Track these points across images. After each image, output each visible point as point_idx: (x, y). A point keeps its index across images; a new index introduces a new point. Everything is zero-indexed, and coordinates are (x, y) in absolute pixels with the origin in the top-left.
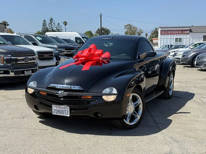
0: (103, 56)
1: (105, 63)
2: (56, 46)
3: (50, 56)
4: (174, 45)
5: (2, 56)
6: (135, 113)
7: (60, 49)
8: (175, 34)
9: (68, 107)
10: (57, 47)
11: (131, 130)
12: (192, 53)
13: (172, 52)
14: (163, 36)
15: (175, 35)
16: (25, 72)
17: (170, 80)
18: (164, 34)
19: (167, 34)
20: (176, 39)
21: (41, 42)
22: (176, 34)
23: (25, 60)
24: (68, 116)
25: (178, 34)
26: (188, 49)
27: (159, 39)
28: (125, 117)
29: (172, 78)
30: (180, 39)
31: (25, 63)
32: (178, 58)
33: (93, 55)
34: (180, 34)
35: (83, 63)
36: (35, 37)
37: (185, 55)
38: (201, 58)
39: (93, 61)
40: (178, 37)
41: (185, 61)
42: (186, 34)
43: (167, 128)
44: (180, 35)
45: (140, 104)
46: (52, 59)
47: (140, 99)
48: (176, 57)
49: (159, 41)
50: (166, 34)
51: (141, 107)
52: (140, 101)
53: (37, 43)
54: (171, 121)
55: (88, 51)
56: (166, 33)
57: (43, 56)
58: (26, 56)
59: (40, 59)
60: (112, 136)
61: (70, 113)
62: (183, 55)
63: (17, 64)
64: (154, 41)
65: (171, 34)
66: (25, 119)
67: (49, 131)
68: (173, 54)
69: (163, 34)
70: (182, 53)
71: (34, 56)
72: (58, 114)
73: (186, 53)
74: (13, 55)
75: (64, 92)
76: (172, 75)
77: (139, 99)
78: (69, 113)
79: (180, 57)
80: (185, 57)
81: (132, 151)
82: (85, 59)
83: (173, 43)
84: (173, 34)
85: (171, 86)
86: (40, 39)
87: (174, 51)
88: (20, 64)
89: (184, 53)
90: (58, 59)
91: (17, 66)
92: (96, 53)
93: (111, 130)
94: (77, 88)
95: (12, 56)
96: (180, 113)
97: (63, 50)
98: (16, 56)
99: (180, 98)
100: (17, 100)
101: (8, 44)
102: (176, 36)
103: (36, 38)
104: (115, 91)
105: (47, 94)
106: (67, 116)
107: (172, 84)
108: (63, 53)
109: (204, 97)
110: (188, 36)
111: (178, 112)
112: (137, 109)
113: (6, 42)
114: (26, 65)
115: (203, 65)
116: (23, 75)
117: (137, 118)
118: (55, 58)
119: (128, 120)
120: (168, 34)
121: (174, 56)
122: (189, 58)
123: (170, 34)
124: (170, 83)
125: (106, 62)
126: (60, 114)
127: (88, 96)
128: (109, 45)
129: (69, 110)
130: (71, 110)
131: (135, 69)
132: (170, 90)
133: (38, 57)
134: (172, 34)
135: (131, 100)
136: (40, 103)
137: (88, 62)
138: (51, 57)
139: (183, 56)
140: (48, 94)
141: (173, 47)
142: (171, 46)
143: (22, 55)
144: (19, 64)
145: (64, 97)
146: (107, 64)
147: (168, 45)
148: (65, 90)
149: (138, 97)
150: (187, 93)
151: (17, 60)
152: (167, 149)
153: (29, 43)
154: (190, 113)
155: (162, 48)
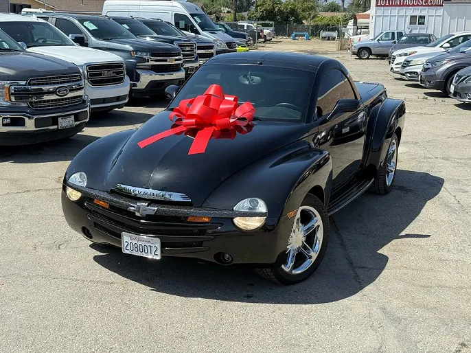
0: (238, 113)
1: (241, 131)
2: (128, 47)
3: (117, 73)
4: (407, 32)
5: (7, 84)
6: (304, 247)
7: (139, 54)
8: (409, 6)
9: (158, 240)
10: (131, 49)
11: (296, 287)
12: (447, 63)
13: (400, 55)
14: (381, 11)
15: (411, 9)
16: (60, 119)
17: (391, 151)
18: (385, 6)
19: (392, 5)
20: (411, 17)
21: (93, 36)
22: (413, 5)
23: (59, 92)
24: (158, 258)
25: (418, 5)
26: (438, 49)
27: (371, 17)
28: (283, 258)
29: (394, 147)
30: (422, 17)
31: (59, 100)
32: (414, 73)
33: (215, 112)
34: (422, 5)
35: (193, 132)
36: (80, 22)
37: (429, 68)
38: (465, 79)
39: (215, 125)
40: (418, 12)
41: (430, 82)
42: (436, 5)
43: (377, 280)
44: (420, 8)
45: (318, 226)
46: (120, 80)
47: (319, 217)
48: (408, 69)
49: (371, 22)
50: (389, 6)
51: (320, 235)
52: (318, 221)
53: (85, 37)
54: (385, 259)
55: (202, 103)
56: (389, 3)
57: (101, 74)
58: (61, 83)
59: (94, 82)
60: (254, 302)
61: (162, 252)
62: (426, 66)
63: (40, 102)
64: (359, 21)
65: (400, 5)
66: (63, 251)
67: (116, 285)
68: (402, 59)
69: (381, 6)
70: (424, 60)
71: (78, 80)
72: (134, 253)
73: (433, 62)
74: (30, 81)
75: (148, 206)
76: (394, 141)
77: (316, 216)
78: (159, 252)
79: (419, 70)
80: (428, 73)
81: (295, 346)
82: (197, 123)
83: (405, 28)
84: (406, 6)
85: (392, 164)
86: (92, 27)
87: (406, 55)
88: (48, 101)
89: (428, 63)
90: (135, 77)
91: (41, 107)
92: (221, 106)
93: (251, 285)
94: (177, 197)
95: (29, 85)
96: (407, 236)
97: (147, 58)
98: (39, 84)
99: (410, 190)
100: (43, 193)
101: (19, 49)
102: (411, 12)
103: (83, 24)
104: (262, 207)
105: (110, 206)
106: (154, 258)
107: (394, 160)
108: (146, 64)
109: (466, 188)
110: (440, 11)
111: (403, 233)
112: (310, 239)
113: (14, 44)
114: (61, 102)
115: (469, 96)
116: (55, 127)
117: (310, 257)
118: (127, 78)
119: (290, 264)
120: (395, 6)
121: (405, 67)
122: (438, 75)
123: (397, 5)
124: (389, 159)
125: (245, 129)
126: (139, 254)
127: (202, 215)
128: (253, 80)
129: (158, 246)
130: (163, 245)
131: (309, 144)
132: (388, 173)
133: (88, 78)
134: (403, 5)
135: (298, 220)
136: (96, 225)
137: (203, 128)
138: (119, 76)
139: (425, 70)
140: (113, 208)
141: (404, 38)
142: (400, 34)
143: (52, 81)
144: (44, 101)
145: (148, 217)
146: (245, 133)
147: (393, 33)
148: (152, 202)
149: (314, 214)
150: (425, 177)
151: (42, 93)
152: (372, 341)
153: (67, 40)
154: (429, 236)
155: (378, 40)
